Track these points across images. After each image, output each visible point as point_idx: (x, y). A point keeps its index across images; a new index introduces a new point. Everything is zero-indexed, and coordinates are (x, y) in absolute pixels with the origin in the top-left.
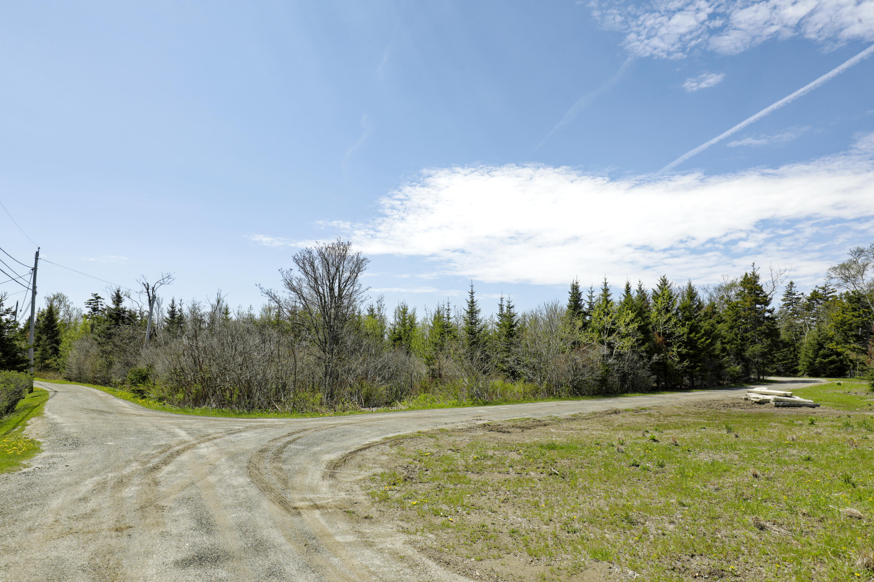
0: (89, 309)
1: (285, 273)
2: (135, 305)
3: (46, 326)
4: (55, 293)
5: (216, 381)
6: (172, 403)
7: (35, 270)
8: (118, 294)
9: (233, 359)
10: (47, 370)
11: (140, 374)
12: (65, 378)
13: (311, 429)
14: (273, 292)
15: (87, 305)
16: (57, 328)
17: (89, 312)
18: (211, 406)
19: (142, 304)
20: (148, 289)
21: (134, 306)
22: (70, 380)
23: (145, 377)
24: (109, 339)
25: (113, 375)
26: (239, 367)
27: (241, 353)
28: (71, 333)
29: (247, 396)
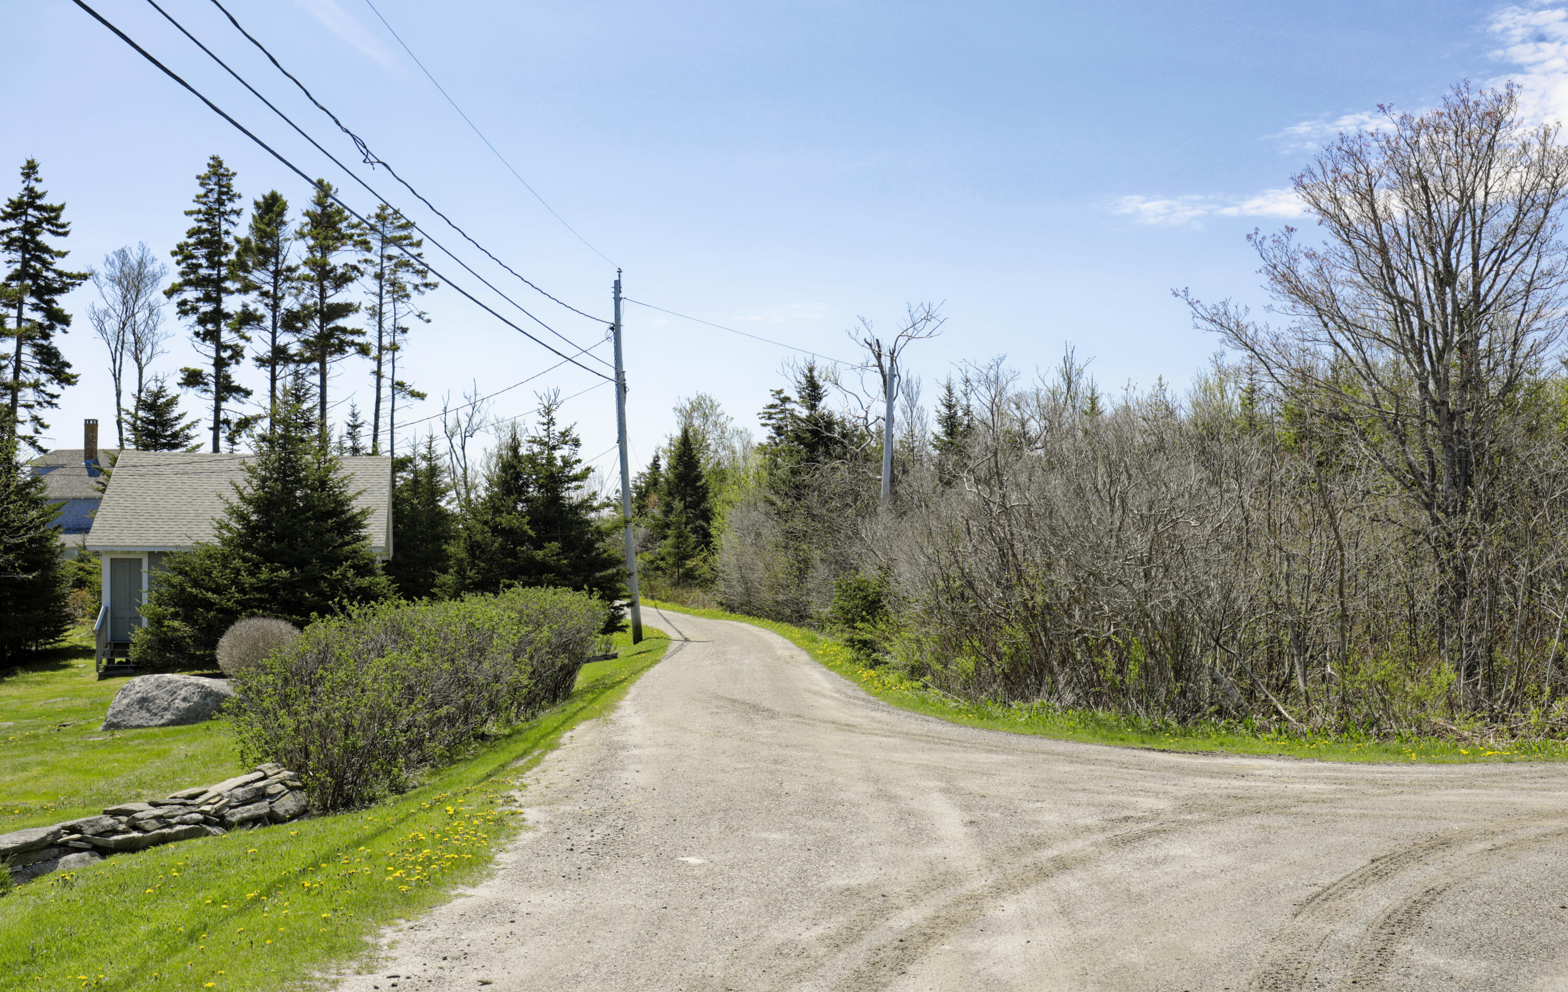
0: (769, 431)
1: (1268, 244)
2: (854, 402)
3: (681, 477)
4: (693, 397)
5: (1071, 617)
6: (945, 686)
7: (616, 328)
8: (812, 377)
9: (1119, 541)
10: (690, 585)
11: (862, 594)
12: (722, 604)
13: (1466, 838)
14: (1232, 311)
15: (764, 421)
16: (703, 481)
17: (770, 437)
18: (1059, 699)
19: (869, 400)
20: (879, 357)
21: (851, 406)
22: (732, 610)
23: (873, 602)
24: (798, 499)
25: (813, 598)
26: (1141, 570)
27: (1144, 522)
28: (731, 492)
29: (1174, 668)
